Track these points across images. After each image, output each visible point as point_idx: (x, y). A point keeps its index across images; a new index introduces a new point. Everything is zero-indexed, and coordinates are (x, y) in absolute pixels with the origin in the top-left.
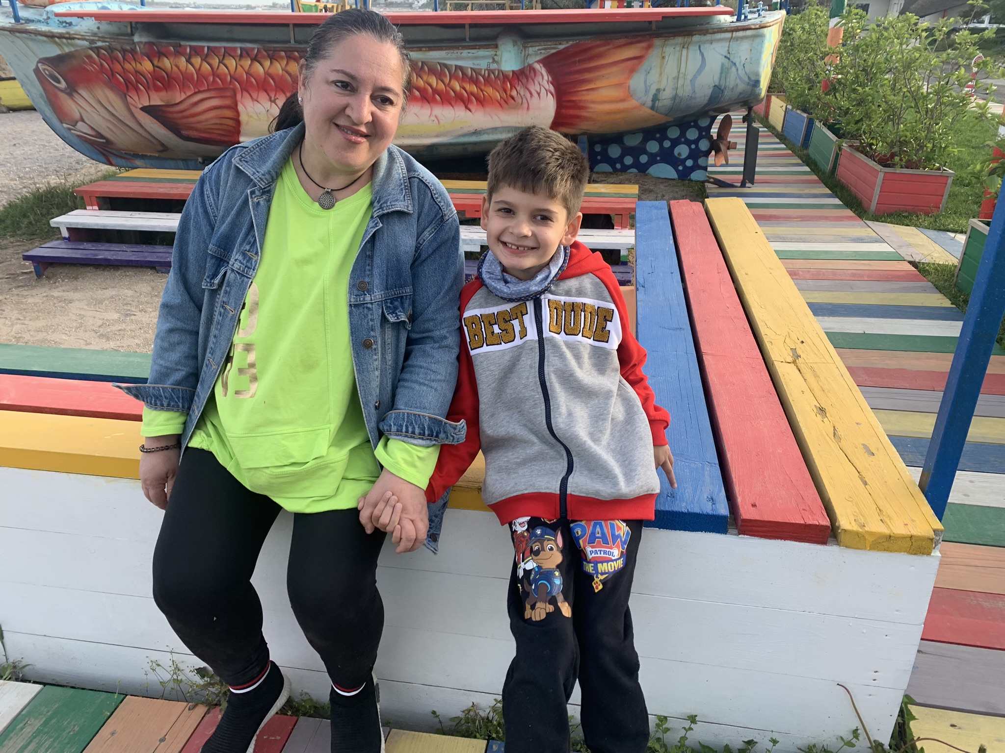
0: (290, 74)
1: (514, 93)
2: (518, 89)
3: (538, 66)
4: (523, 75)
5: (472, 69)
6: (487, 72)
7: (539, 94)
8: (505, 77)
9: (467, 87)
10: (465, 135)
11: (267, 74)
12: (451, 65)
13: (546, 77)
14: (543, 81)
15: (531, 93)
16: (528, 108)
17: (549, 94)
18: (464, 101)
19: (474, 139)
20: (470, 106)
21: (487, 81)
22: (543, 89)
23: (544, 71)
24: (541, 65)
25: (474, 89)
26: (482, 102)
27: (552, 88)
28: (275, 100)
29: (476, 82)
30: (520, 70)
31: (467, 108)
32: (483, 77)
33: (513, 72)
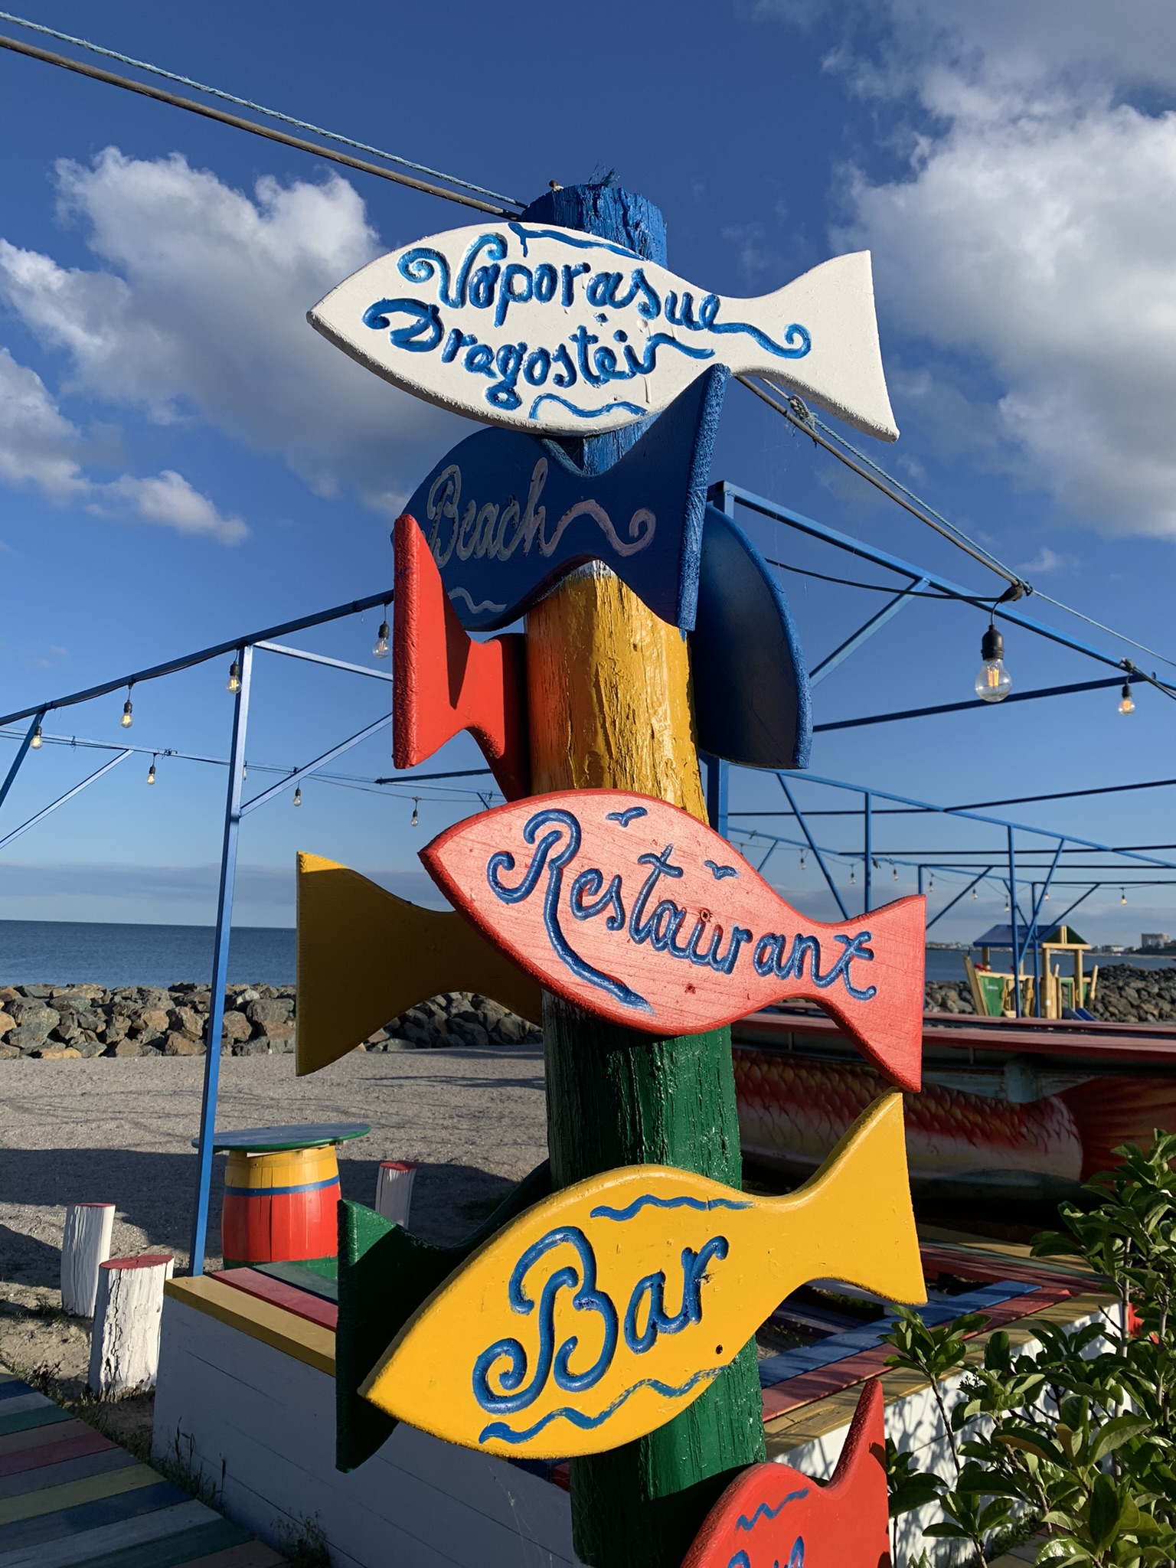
0: (785, 1082)
1: (1024, 1130)
2: (1029, 1125)
3: (1056, 1101)
4: (1037, 1110)
5: (977, 1096)
6: (993, 1102)
7: (1058, 1134)
8: (1011, 1109)
9: (971, 1117)
10: (971, 1174)
11: (764, 1078)
12: (953, 1090)
13: (1066, 1115)
14: (1063, 1119)
15: (1047, 1131)
16: (1046, 1150)
17: (1071, 1136)
18: (968, 1133)
19: (983, 1180)
20: (975, 1140)
21: (995, 1112)
22: (1063, 1130)
23: (1063, 1108)
24: (1060, 1100)
25: (979, 1120)
26: (989, 1136)
27: (1074, 1129)
29: (980, 1112)
30: (1031, 1103)
31: (971, 1142)
32: (990, 1107)
33: (1021, 1105)
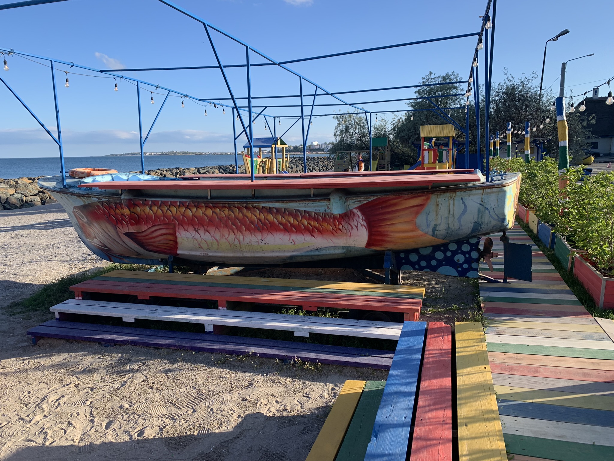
1: (341, 227)
2: (343, 224)
3: (355, 211)
4: (346, 216)
5: (314, 212)
6: (324, 214)
7: (357, 227)
8: (335, 218)
9: (312, 223)
10: (311, 251)
12: (302, 211)
13: (361, 217)
15: (352, 227)
16: (350, 235)
17: (363, 227)
18: (311, 231)
19: (317, 253)
20: (314, 234)
21: (324, 219)
22: (359, 224)
23: (359, 214)
24: (358, 210)
25: (316, 224)
26: (321, 232)
27: (365, 224)
28: (198, 230)
29: (317, 220)
30: (344, 213)
31: (312, 235)
32: (322, 217)
33: (340, 214)
